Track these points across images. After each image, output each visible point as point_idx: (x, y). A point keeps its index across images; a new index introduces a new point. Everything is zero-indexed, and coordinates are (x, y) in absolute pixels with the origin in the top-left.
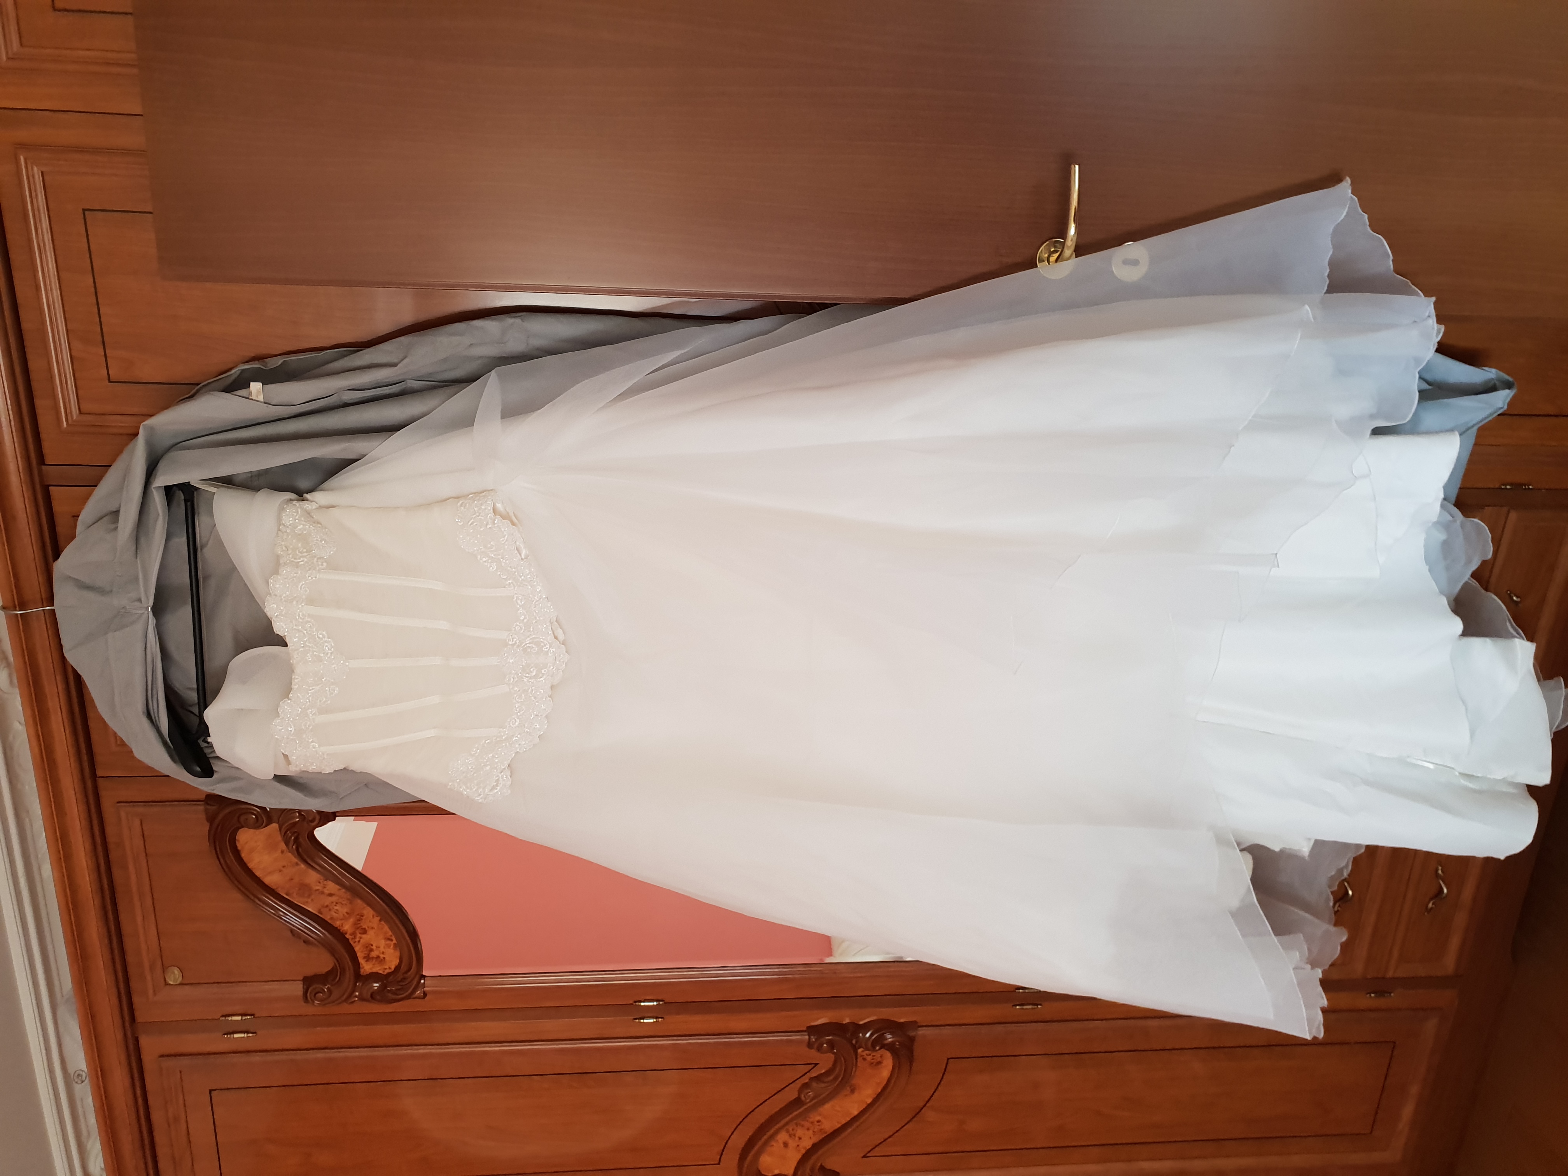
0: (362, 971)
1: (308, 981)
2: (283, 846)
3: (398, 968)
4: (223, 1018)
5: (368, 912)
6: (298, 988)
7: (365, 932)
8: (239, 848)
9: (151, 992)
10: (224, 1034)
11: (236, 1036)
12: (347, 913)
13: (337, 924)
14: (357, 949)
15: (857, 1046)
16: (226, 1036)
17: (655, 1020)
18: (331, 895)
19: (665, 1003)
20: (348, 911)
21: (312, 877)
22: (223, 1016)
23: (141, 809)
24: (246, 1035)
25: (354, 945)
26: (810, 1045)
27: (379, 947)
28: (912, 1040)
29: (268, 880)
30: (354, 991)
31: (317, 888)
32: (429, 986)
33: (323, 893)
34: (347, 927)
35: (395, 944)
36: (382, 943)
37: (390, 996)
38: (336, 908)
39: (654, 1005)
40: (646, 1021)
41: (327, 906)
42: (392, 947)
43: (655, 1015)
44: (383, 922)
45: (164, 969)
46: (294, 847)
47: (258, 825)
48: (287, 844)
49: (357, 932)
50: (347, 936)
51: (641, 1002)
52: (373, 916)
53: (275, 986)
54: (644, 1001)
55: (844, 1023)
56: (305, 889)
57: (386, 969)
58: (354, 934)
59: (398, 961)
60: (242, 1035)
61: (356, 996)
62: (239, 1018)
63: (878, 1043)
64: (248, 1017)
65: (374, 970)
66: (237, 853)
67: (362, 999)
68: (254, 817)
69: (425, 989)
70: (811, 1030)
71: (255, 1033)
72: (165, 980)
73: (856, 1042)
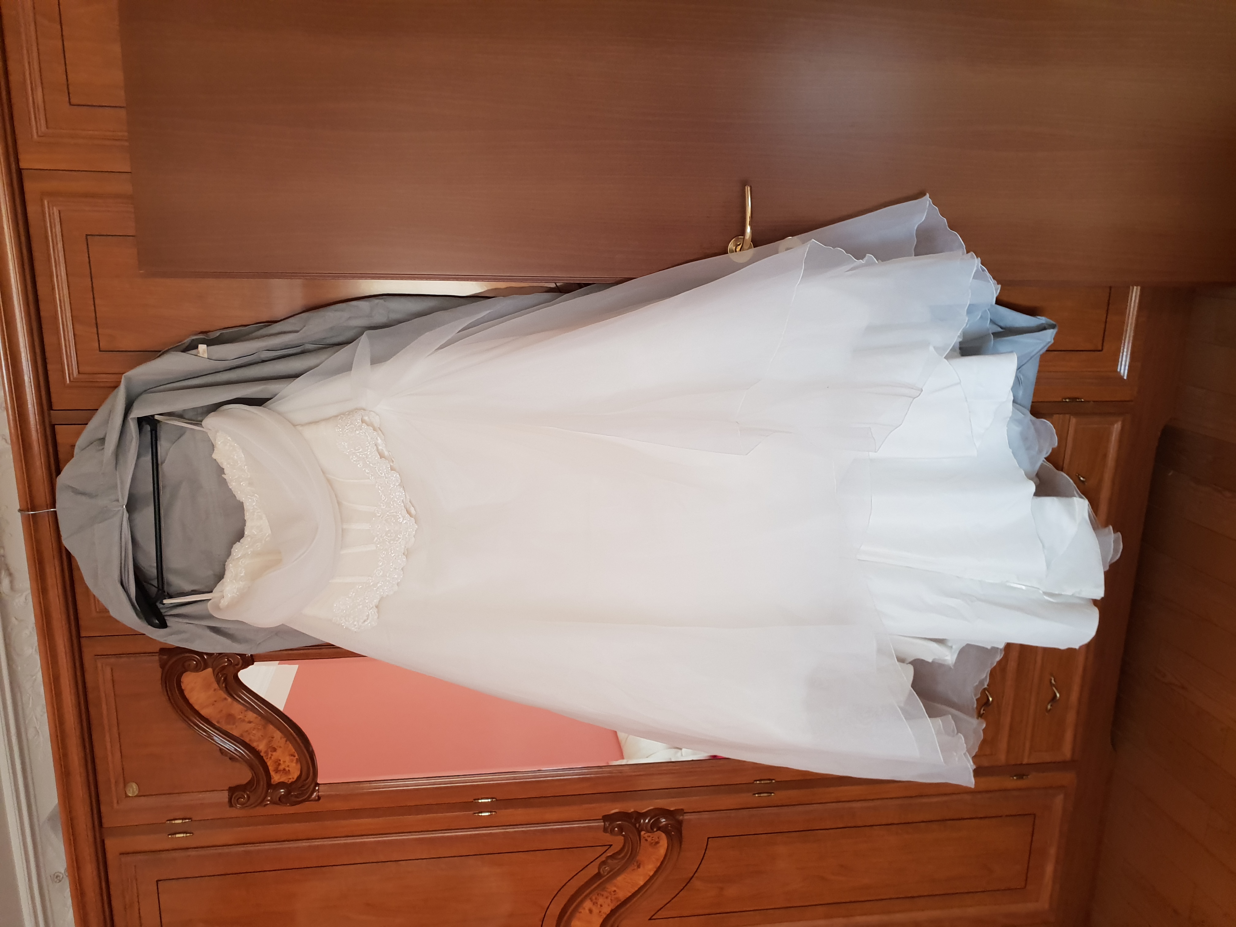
0: (272, 781)
1: (232, 790)
2: (215, 685)
3: (299, 777)
4: (168, 822)
5: (278, 735)
6: (224, 796)
7: (275, 750)
8: (183, 688)
9: (115, 801)
10: (169, 835)
11: (178, 836)
12: (262, 736)
13: (254, 745)
14: (269, 763)
15: (640, 829)
16: (170, 836)
17: (490, 814)
18: (250, 722)
19: (497, 800)
20: (263, 735)
21: (236, 709)
22: (167, 821)
23: (112, 660)
24: (185, 835)
25: (266, 760)
26: (605, 830)
27: (285, 762)
28: (680, 823)
29: (203, 712)
30: (266, 797)
31: (239, 717)
32: (322, 791)
33: (243, 721)
34: (261, 747)
35: (297, 759)
36: (287, 758)
37: (294, 799)
38: (254, 732)
39: (488, 802)
40: (483, 814)
41: (247, 731)
42: (295, 761)
43: (490, 810)
44: (288, 742)
45: (125, 785)
46: (224, 685)
47: (197, 669)
48: (218, 682)
49: (269, 750)
50: (262, 754)
51: (479, 799)
52: (281, 738)
53: (208, 795)
54: (481, 799)
55: (630, 812)
56: (230, 717)
57: (290, 779)
58: (266, 752)
59: (299, 773)
60: (182, 835)
61: (268, 801)
62: (180, 821)
63: (655, 826)
64: (187, 821)
65: (281, 780)
66: (182, 692)
67: (273, 802)
68: (195, 663)
69: (320, 793)
70: (606, 818)
71: (192, 833)
72: (126, 793)
73: (639, 826)
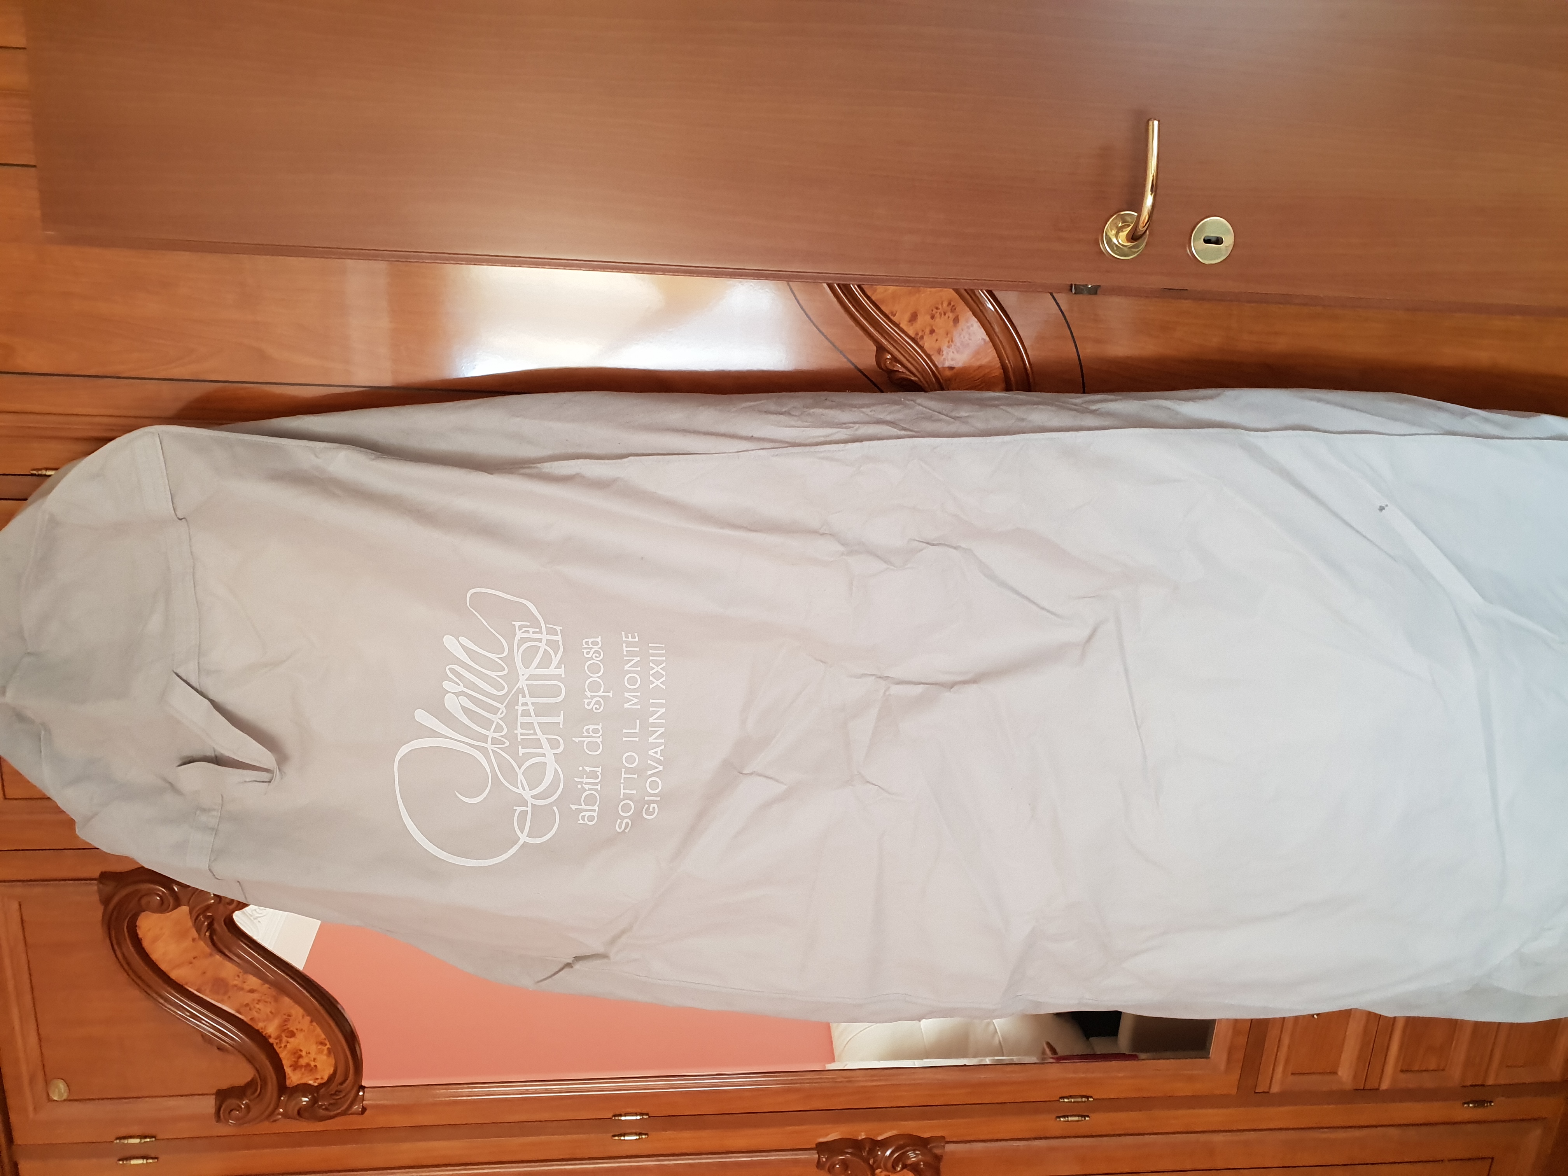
0: (288, 1083)
1: (222, 1095)
2: (194, 933)
3: (332, 1078)
6: (209, 1104)
8: (140, 936)
9: (31, 1108)
10: (119, 1160)
11: (134, 1162)
13: (259, 1026)
14: (283, 1055)
15: (874, 1166)
16: (121, 1162)
17: (638, 1137)
18: (252, 991)
19: (649, 1117)
20: (273, 1011)
21: (229, 970)
22: (117, 1139)
23: (19, 890)
24: (145, 1161)
25: (278, 1050)
26: (819, 1165)
27: (309, 1053)
28: (938, 1158)
29: (174, 975)
30: (277, 1107)
31: (235, 982)
32: (369, 1097)
33: (242, 989)
34: (271, 1029)
35: (328, 1048)
36: (313, 1048)
37: (322, 1112)
38: (258, 1006)
39: (636, 1119)
40: (627, 1138)
41: (247, 1005)
42: (325, 1052)
43: (638, 1131)
44: (314, 1024)
45: (47, 1083)
46: (207, 934)
47: (163, 908)
48: (198, 931)
49: (283, 1035)
50: (271, 1040)
51: (621, 1115)
52: (303, 1017)
53: (181, 1101)
54: (625, 1116)
55: (860, 1138)
57: (317, 1079)
58: (279, 1038)
59: (331, 1070)
60: (140, 1161)
61: (280, 1114)
62: (137, 1141)
63: (900, 1161)
64: (148, 1140)
65: (303, 1081)
66: (137, 942)
67: (285, 1115)
68: (158, 898)
69: (364, 1102)
70: (822, 1148)
71: (156, 1158)
72: (48, 1095)
73: (874, 1162)
